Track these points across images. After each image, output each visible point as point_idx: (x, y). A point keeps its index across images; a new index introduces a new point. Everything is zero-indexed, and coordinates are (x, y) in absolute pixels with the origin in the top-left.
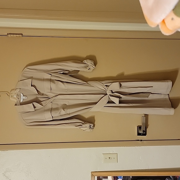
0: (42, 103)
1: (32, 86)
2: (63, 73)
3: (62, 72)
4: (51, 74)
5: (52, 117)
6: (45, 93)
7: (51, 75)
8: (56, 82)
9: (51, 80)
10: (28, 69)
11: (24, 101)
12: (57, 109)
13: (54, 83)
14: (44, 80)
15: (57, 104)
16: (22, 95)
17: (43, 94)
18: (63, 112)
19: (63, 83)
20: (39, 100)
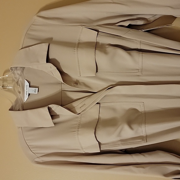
0: (74, 104)
1: (48, 60)
2: (130, 26)
3: (127, 24)
4: (98, 28)
5: (100, 144)
6: (82, 79)
7: (98, 31)
8: (110, 49)
9: (97, 46)
10: (41, 19)
11: (32, 99)
12: (111, 123)
13: (106, 53)
14: (79, 45)
15: (114, 110)
16: (27, 84)
17: (77, 83)
18: (127, 132)
19: (130, 54)
20: (68, 97)
